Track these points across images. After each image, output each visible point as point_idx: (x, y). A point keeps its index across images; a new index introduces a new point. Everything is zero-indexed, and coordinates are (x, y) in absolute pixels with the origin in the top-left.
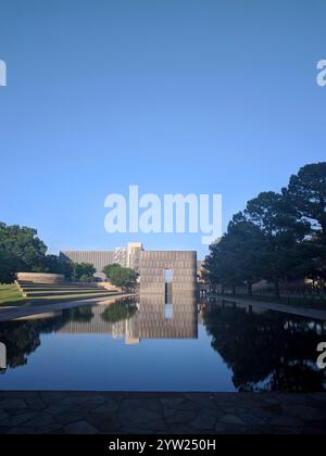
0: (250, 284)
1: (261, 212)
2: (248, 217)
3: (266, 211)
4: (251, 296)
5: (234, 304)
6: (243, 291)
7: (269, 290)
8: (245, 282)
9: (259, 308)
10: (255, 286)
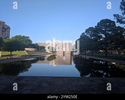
0: (85, 51)
1: (89, 32)
2: (86, 34)
3: (90, 32)
4: (85, 54)
5: (81, 56)
6: (84, 53)
7: (90, 53)
8: (84, 51)
9: (88, 57)
10: (86, 52)
